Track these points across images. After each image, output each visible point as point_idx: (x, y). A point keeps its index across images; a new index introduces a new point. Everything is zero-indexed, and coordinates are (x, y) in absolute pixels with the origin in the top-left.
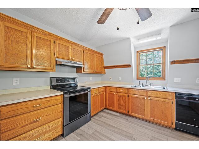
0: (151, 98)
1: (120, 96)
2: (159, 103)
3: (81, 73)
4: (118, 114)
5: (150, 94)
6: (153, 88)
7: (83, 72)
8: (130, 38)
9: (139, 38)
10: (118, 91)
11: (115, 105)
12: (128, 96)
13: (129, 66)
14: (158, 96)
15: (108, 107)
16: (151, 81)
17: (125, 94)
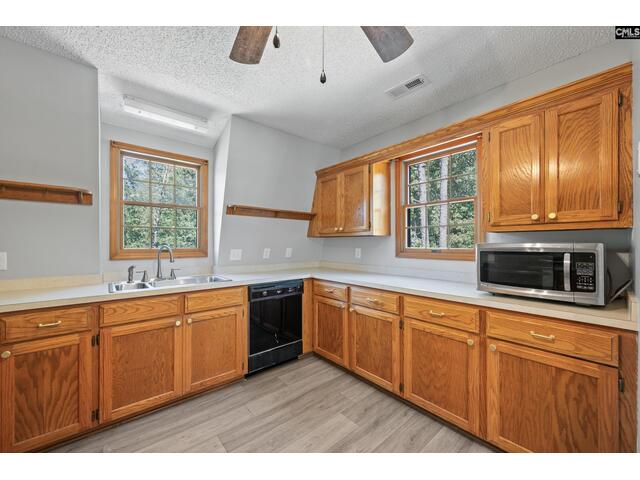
0: (193, 316)
2: (215, 325)
5: (190, 304)
10: (16, 336)
12: (96, 341)
13: (79, 197)
16: (173, 264)
17: (75, 338)
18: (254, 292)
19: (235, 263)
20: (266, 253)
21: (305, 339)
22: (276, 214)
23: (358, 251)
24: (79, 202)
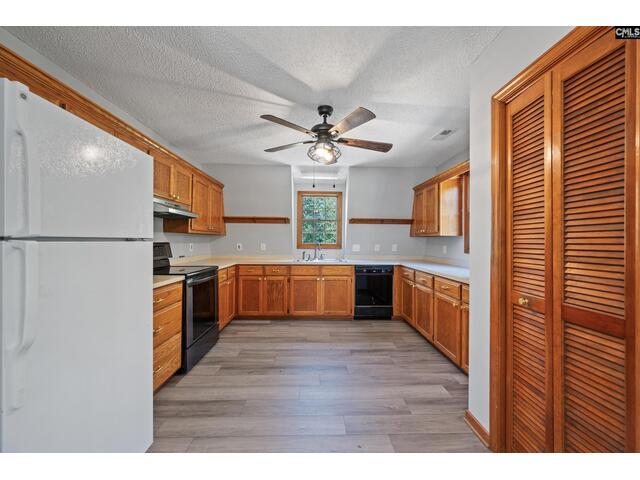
0: (325, 277)
1: (270, 283)
2: (336, 284)
3: (186, 232)
4: (268, 322)
5: (324, 271)
6: (327, 261)
7: (190, 231)
8: (290, 166)
9: (305, 170)
10: (267, 273)
11: (261, 305)
12: (289, 281)
13: (286, 221)
14: (334, 272)
15: (241, 312)
16: (323, 252)
17: (282, 278)
18: (358, 269)
19: (356, 253)
20: (377, 248)
21: (395, 306)
22: (382, 221)
23: (445, 247)
24: (285, 223)
